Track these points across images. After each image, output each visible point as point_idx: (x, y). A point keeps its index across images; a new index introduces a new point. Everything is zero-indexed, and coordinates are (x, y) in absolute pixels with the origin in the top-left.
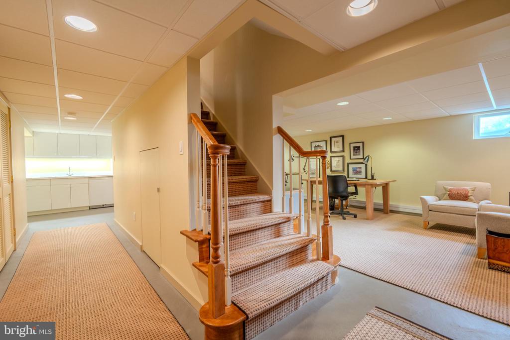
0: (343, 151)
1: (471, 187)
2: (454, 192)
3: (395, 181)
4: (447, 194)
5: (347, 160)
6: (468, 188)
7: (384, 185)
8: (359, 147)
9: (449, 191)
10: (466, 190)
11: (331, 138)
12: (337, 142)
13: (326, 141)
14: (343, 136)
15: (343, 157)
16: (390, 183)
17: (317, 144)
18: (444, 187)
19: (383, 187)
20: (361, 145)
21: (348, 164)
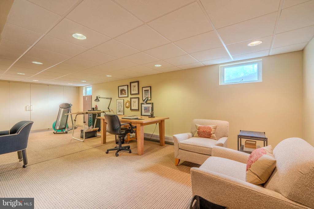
0: (138, 93)
1: (213, 126)
2: (201, 130)
3: (169, 118)
4: (197, 132)
5: (141, 101)
6: (211, 126)
7: (160, 122)
8: (148, 90)
9: (198, 129)
10: (210, 129)
11: (131, 83)
12: (135, 87)
13: (128, 86)
14: (138, 82)
15: (138, 98)
16: (165, 120)
17: (122, 88)
18: (196, 125)
19: (159, 123)
20: (149, 88)
21: (142, 104)
